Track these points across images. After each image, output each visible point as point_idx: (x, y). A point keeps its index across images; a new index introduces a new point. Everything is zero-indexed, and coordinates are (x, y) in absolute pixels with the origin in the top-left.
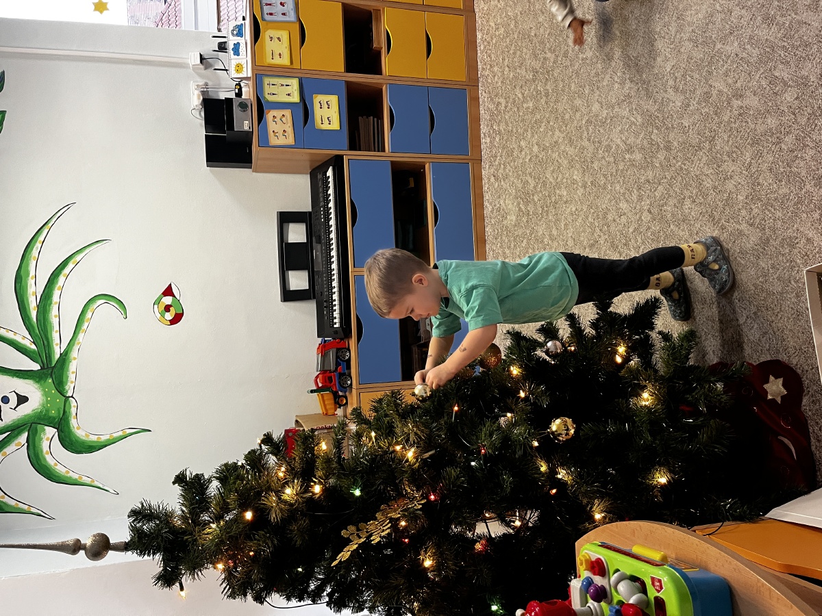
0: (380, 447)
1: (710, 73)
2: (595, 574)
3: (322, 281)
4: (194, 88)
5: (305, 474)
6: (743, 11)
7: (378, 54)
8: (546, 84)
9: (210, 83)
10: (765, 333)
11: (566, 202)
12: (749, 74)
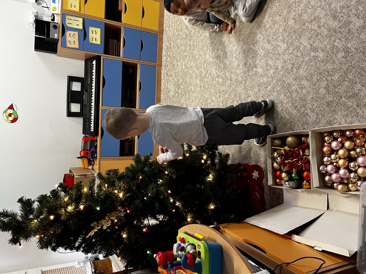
0: (108, 191)
1: (248, 56)
2: (181, 243)
3: (87, 109)
4: (31, 13)
5: (77, 201)
6: (261, 36)
7: (120, 12)
8: (190, 41)
9: (39, 12)
10: (255, 155)
11: (193, 92)
12: (260, 60)
